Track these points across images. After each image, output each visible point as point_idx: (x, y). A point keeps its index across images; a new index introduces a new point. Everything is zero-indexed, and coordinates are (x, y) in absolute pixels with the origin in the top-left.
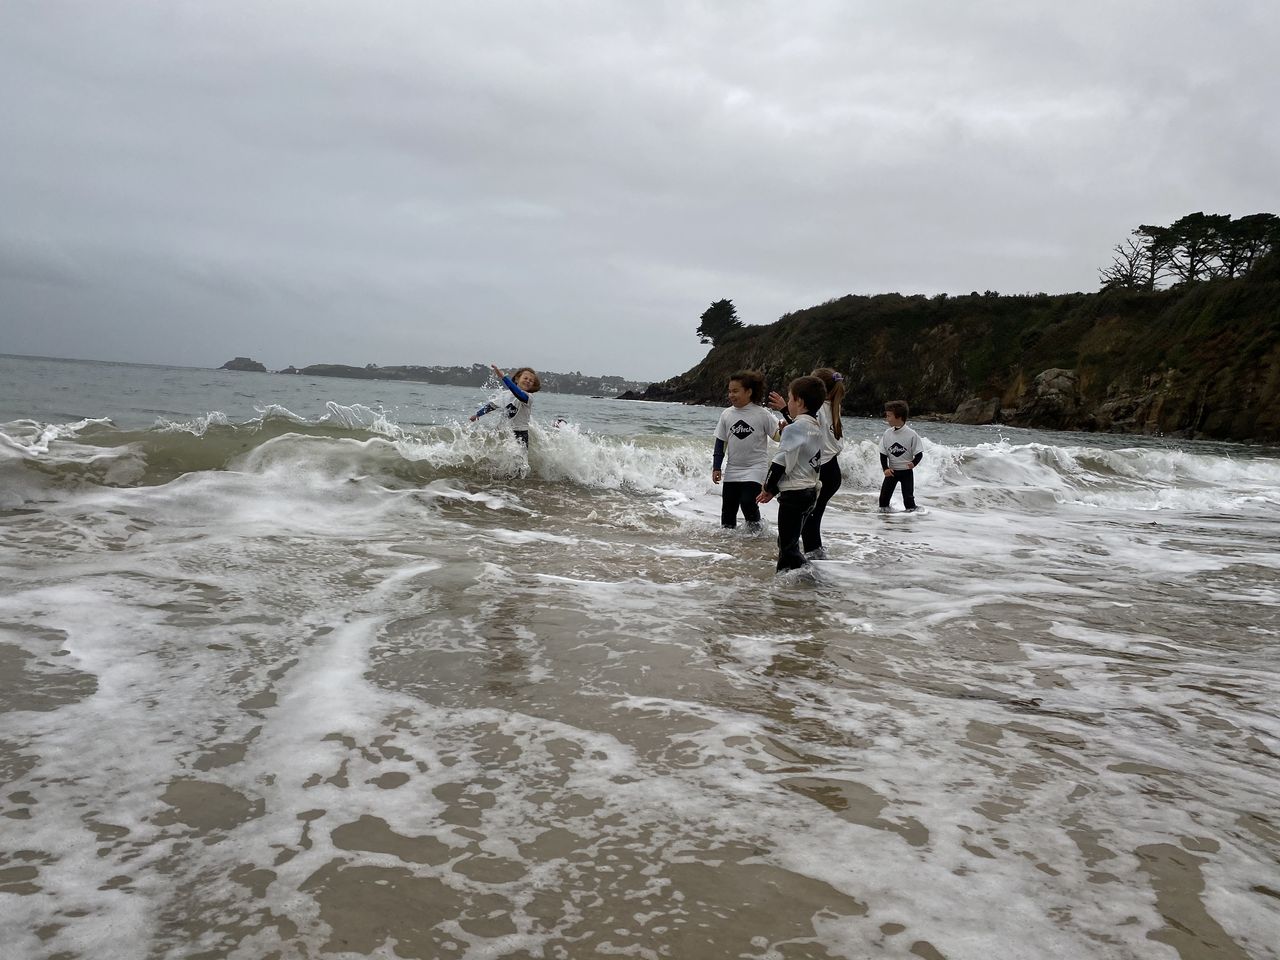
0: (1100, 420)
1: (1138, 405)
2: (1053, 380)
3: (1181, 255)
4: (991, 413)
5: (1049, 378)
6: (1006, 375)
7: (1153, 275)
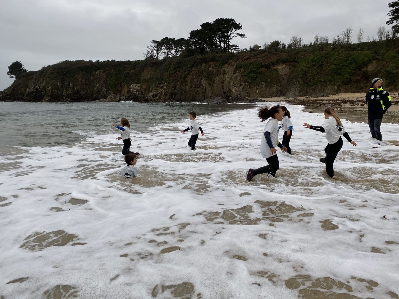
0: (149, 98)
1: (158, 93)
2: (134, 87)
3: (164, 49)
4: (118, 99)
5: (133, 87)
6: (121, 86)
7: (158, 55)
